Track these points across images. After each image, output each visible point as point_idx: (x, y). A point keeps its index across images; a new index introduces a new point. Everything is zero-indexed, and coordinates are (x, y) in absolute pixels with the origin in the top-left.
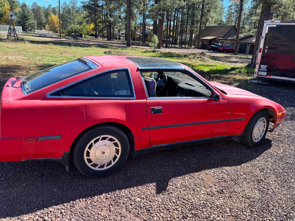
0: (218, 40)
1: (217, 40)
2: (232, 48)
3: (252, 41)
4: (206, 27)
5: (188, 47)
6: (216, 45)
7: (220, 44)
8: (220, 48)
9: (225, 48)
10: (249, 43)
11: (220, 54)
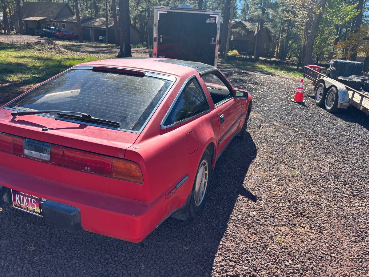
0: (49, 22)
1: (47, 21)
2: (73, 34)
3: (94, 25)
4: (24, 3)
5: (5, 31)
6: (50, 29)
7: (53, 28)
8: (58, 34)
9: (65, 33)
10: (92, 28)
11: (63, 42)
